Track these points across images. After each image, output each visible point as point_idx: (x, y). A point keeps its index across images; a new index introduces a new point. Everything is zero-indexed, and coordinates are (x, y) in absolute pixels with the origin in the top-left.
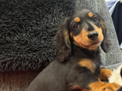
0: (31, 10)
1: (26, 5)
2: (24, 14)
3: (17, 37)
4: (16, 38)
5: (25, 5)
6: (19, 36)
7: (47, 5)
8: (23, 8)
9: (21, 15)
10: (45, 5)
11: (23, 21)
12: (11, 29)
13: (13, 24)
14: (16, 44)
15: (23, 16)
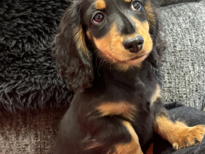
4: (42, 45)
6: (47, 43)
11: (53, 12)
12: (32, 29)
13: (35, 18)
14: (43, 58)
15: (53, 2)
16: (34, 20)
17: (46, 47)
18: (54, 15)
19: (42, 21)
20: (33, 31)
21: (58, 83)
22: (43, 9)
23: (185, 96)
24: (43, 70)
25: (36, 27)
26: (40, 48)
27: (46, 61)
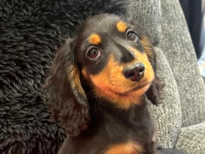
0: (39, 28)
1: (30, 17)
2: (26, 38)
3: (16, 89)
4: (15, 91)
5: (26, 18)
6: (21, 88)
7: (71, 14)
8: (23, 24)
9: (22, 41)
10: (68, 15)
11: (26, 54)
12: (3, 73)
13: (6, 61)
14: (18, 105)
15: (25, 43)
16: (5, 63)
17: (21, 93)
18: (28, 57)
19: (15, 64)
20: (4, 75)
21: (41, 132)
22: (15, 50)
23: (160, 138)
24: (20, 118)
25: (8, 71)
26: (14, 94)
27: (22, 108)
